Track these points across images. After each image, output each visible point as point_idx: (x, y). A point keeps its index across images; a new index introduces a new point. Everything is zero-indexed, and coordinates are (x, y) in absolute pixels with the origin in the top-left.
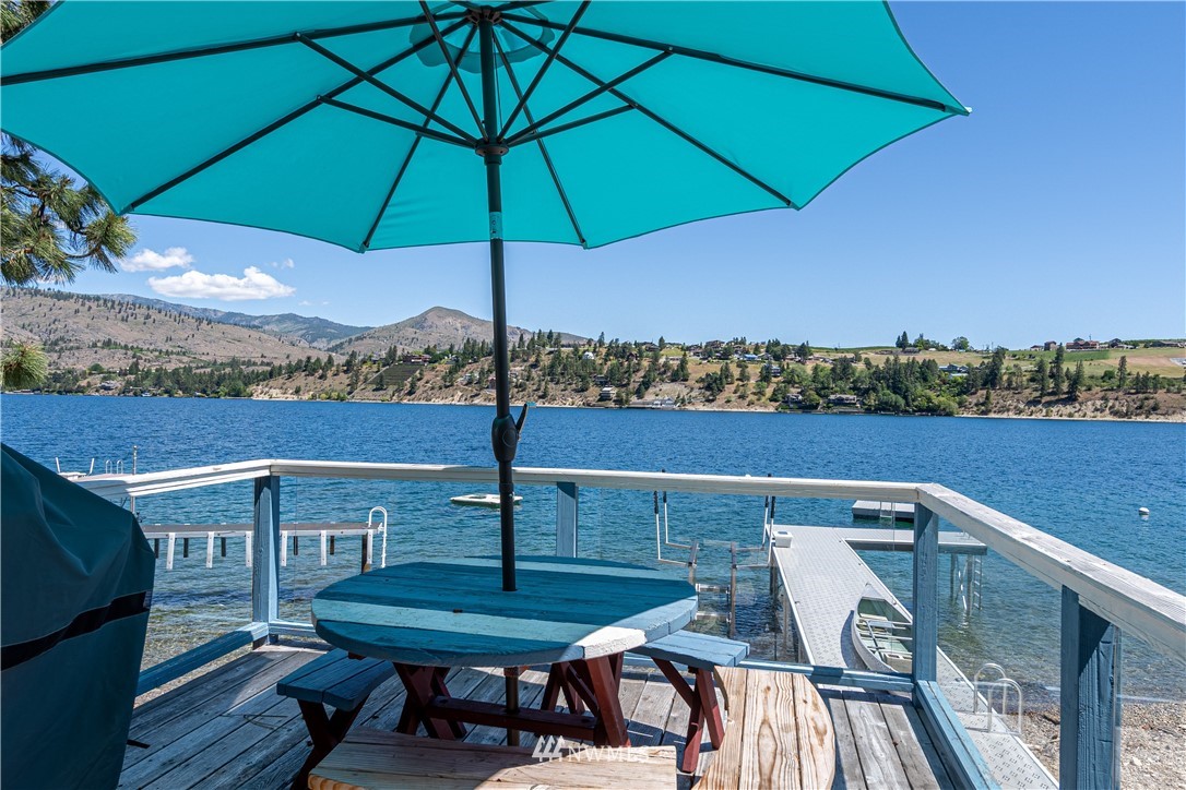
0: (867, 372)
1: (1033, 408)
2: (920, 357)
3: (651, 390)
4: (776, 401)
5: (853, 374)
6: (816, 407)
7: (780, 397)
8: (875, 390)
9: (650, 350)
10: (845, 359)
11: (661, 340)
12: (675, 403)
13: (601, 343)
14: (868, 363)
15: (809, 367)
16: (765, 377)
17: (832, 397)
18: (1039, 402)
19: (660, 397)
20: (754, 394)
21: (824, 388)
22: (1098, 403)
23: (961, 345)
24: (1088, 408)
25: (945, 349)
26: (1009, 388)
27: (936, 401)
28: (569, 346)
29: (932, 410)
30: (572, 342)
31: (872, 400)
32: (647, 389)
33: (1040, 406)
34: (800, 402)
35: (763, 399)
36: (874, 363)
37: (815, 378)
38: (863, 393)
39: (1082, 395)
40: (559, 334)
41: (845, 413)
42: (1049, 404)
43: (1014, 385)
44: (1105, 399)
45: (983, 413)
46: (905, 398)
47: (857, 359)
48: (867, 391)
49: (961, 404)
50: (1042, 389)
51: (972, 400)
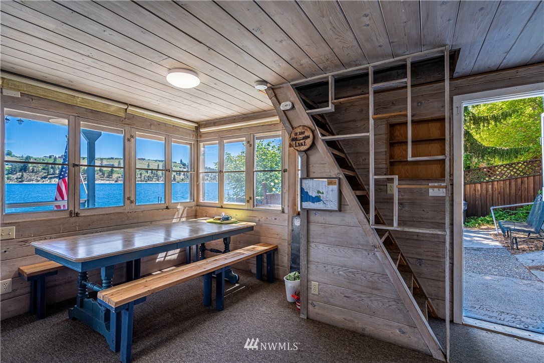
1: (44, 180)
18: (47, 177)
23: (8, 154)
26: (33, 172)
33: (47, 179)
42: (51, 178)
43: (35, 171)
45: (20, 182)
50: (48, 172)
51: (14, 176)
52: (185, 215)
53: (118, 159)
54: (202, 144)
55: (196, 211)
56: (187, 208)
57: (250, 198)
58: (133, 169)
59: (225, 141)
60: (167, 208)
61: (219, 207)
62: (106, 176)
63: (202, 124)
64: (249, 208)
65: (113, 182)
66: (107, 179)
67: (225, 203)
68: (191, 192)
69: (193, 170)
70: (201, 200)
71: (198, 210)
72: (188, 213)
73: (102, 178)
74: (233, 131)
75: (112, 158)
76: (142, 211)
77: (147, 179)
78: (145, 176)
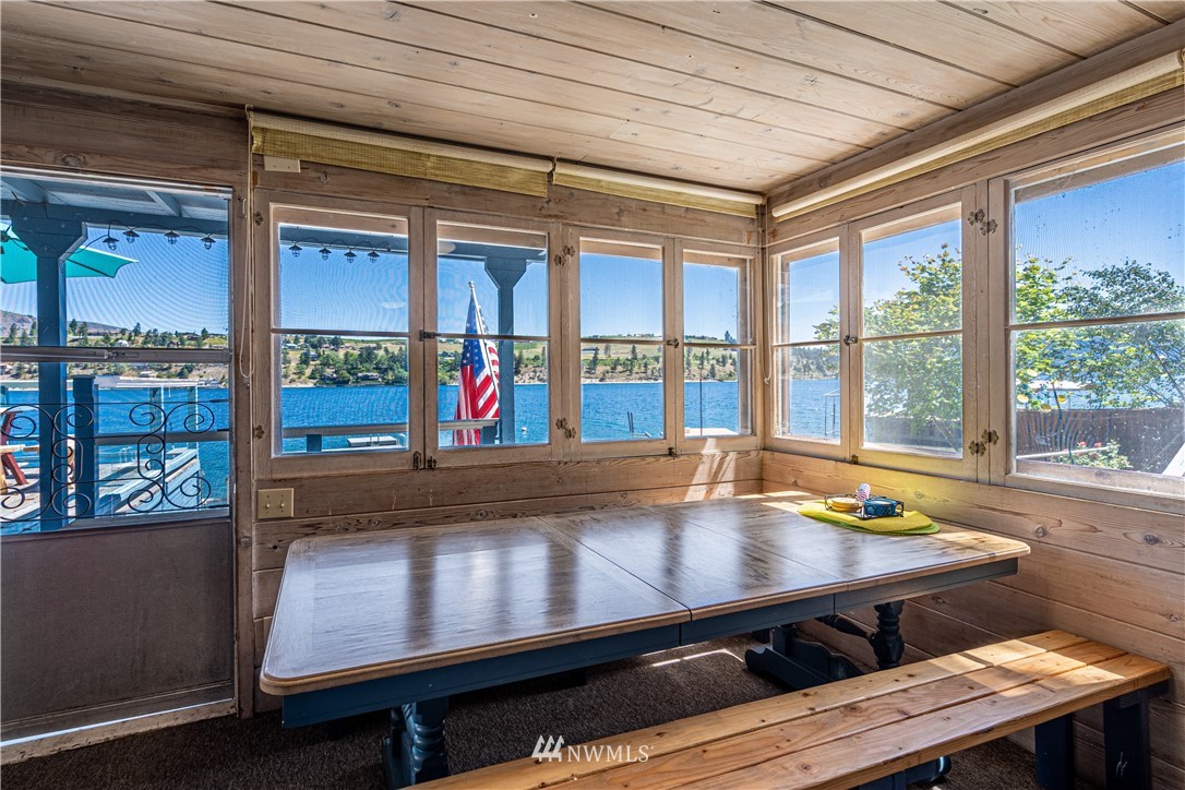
0: (385, 357)
3: (195, 372)
4: (314, 378)
5: (376, 358)
6: (347, 382)
7: (317, 375)
8: (392, 369)
9: (192, 339)
10: (369, 348)
11: (204, 331)
12: (221, 383)
13: (137, 332)
14: (386, 350)
15: (341, 354)
16: (305, 360)
17: (360, 375)
19: (204, 378)
20: (295, 374)
21: (353, 368)
22: (532, 374)
24: (526, 377)
28: (98, 334)
30: (101, 331)
31: (390, 376)
32: (190, 371)
34: (335, 379)
35: (303, 377)
36: (390, 350)
37: (346, 362)
38: (383, 371)
39: (523, 370)
40: (85, 323)
41: (370, 386)
44: (535, 371)
47: (379, 348)
48: (386, 370)
49: (451, 377)
66: (588, 375)
78: (654, 368)
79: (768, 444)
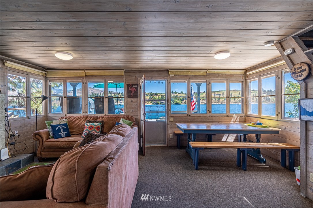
2: (175, 95)
6: (158, 104)
7: (152, 102)
10: (163, 95)
13: (119, 93)
15: (157, 97)
16: (149, 99)
17: (161, 102)
22: (202, 102)
23: (182, 93)
25: (179, 93)
27: (178, 102)
28: (113, 94)
29: (178, 104)
34: (156, 103)
35: (149, 103)
37: (158, 99)
40: (111, 91)
44: (203, 101)
45: (185, 104)
46: (173, 102)
49: (182, 102)
51: (183, 102)
52: (238, 120)
53: (222, 91)
54: (249, 81)
55: (245, 119)
56: (239, 117)
57: (279, 113)
58: (210, 97)
59: (262, 78)
60: (227, 116)
61: (258, 118)
62: (217, 100)
63: (248, 70)
64: (278, 119)
65: (220, 104)
66: (217, 102)
67: (262, 115)
68: (242, 108)
69: (243, 96)
70: (249, 113)
71: (246, 118)
72: (240, 120)
73: (215, 102)
74: (266, 71)
75: (220, 91)
76: (214, 117)
77: (238, 101)
79: (247, 115)
